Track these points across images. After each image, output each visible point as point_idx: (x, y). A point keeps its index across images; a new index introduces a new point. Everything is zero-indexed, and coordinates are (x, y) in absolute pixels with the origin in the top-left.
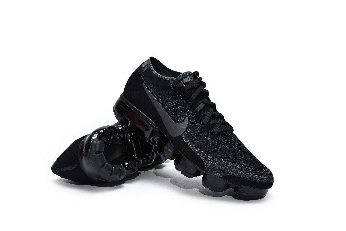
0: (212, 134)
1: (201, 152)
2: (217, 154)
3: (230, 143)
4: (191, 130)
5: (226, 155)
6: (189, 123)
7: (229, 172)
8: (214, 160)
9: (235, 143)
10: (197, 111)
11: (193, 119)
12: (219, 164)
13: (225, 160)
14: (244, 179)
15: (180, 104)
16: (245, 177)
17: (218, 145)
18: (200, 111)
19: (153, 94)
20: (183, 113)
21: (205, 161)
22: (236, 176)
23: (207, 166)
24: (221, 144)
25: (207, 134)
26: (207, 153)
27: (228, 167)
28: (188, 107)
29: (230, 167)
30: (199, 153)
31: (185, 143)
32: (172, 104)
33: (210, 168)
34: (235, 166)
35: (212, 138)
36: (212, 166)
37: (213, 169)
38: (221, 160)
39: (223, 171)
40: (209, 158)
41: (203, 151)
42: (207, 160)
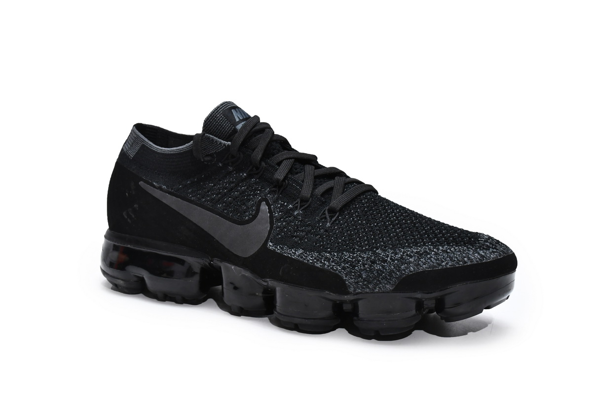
0: (332, 211)
1: (323, 256)
2: (360, 246)
3: (381, 215)
4: (282, 224)
5: (383, 239)
6: (270, 212)
7: (404, 270)
8: (359, 261)
9: (393, 212)
10: (278, 180)
11: (276, 201)
12: (373, 262)
13: (384, 251)
14: (446, 270)
15: (237, 185)
16: (447, 264)
17: (355, 229)
18: (286, 178)
19: (170, 193)
20: (249, 200)
21: (340, 272)
22: (424, 272)
23: (349, 280)
24: (361, 224)
25: (322, 214)
26: (338, 252)
27: (397, 260)
28: (256, 183)
29: (402, 257)
30: (318, 260)
31: (280, 256)
32: (220, 193)
33: (357, 283)
34: (412, 252)
35: (335, 220)
36: (360, 276)
37: (365, 280)
38: (374, 253)
39: (390, 275)
40: (346, 262)
41: (326, 252)
42: (344, 268)
